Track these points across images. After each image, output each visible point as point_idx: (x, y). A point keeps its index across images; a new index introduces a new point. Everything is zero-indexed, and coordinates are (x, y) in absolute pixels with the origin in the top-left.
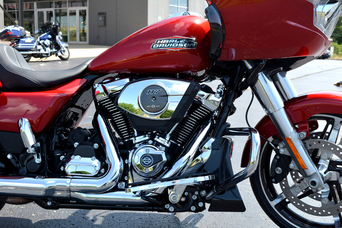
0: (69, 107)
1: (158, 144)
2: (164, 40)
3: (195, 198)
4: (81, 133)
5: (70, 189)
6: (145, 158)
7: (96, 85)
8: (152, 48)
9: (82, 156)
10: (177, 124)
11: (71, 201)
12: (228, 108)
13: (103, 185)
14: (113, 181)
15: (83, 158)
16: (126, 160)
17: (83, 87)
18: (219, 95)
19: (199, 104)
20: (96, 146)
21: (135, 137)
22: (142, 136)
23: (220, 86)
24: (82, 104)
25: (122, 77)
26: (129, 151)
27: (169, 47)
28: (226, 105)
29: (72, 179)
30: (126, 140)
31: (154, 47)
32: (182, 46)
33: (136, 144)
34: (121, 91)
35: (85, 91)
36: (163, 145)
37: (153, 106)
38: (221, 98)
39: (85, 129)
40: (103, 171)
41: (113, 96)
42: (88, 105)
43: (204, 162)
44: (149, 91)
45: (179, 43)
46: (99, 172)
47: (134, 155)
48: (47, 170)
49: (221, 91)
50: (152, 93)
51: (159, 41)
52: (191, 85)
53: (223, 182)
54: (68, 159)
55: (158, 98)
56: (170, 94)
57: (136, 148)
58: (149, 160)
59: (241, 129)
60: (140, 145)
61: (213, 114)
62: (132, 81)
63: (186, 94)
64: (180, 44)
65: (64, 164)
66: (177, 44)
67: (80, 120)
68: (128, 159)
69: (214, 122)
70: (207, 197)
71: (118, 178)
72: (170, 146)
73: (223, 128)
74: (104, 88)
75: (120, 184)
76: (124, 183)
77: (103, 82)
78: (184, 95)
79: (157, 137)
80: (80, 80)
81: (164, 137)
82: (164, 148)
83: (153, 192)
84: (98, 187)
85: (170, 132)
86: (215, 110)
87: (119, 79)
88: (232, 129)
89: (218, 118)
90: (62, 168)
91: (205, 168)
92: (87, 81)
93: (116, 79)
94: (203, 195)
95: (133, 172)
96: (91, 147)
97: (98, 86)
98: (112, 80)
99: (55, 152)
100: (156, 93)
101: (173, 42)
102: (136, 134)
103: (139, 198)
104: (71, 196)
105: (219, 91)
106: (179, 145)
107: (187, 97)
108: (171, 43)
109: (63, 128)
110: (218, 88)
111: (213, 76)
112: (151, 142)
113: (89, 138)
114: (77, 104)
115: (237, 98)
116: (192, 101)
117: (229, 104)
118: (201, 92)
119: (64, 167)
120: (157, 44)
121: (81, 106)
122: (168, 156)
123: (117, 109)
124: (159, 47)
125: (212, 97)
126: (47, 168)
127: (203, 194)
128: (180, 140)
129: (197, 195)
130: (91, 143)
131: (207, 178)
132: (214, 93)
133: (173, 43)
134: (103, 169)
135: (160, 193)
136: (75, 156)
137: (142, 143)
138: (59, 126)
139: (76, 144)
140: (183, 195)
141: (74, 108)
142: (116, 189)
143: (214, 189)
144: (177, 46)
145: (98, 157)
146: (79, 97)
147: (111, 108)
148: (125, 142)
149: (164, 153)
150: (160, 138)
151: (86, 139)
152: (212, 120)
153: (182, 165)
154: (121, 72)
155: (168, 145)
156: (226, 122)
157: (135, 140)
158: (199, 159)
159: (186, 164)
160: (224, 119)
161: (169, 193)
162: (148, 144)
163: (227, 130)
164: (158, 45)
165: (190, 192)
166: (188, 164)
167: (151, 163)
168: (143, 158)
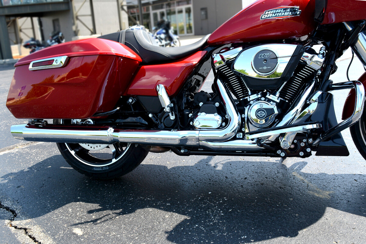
0: (193, 75)
1: (269, 100)
2: (271, 10)
3: (303, 145)
4: (204, 95)
5: (199, 139)
6: (259, 112)
7: (215, 55)
8: (261, 19)
9: (207, 112)
10: (285, 83)
11: (199, 149)
12: (331, 67)
13: (224, 136)
14: (233, 132)
15: (208, 115)
16: (243, 115)
17: (204, 57)
18: (322, 55)
19: (304, 64)
20: (217, 104)
21: (249, 96)
22: (255, 95)
23: (322, 48)
24: (203, 73)
25: (235, 46)
26: (245, 108)
27: (276, 16)
28: (329, 65)
29: (200, 131)
30: (241, 99)
31: (263, 17)
32: (288, 14)
33: (251, 101)
34: (236, 58)
35: (206, 61)
36: (274, 101)
37: (265, 68)
38: (323, 59)
39: (206, 93)
40: (224, 124)
41: (229, 63)
42: (208, 73)
43: (311, 114)
44: (261, 55)
45: (284, 12)
46: (221, 125)
47: (249, 111)
48: (180, 125)
49: (324, 52)
50: (263, 57)
51: (267, 12)
52: (298, 47)
53: (327, 131)
54: (196, 116)
55: (269, 60)
56: (280, 56)
57: (251, 105)
58: (263, 113)
59: (342, 84)
60: (254, 102)
61: (317, 73)
62: (244, 49)
63: (294, 55)
64: (286, 13)
65: (192, 120)
66: (283, 13)
67: (201, 86)
68: (244, 114)
69: (318, 80)
70: (314, 144)
71: (237, 129)
72: (280, 102)
73: (327, 84)
74: (222, 57)
75: (238, 134)
76: (242, 134)
77: (221, 52)
78: (292, 56)
79: (268, 94)
80: (201, 52)
81: (275, 94)
82: (275, 103)
83: (267, 139)
84: (220, 136)
85: (280, 90)
86: (318, 69)
87: (233, 48)
88: (335, 84)
89: (321, 77)
90: (191, 123)
91: (312, 118)
92: (207, 52)
93: (231, 48)
94: (310, 143)
95: (249, 124)
96: (213, 105)
97: (216, 56)
98: (228, 49)
99: (184, 111)
100: (267, 56)
101: (279, 12)
102: (250, 93)
103: (256, 145)
104: (200, 144)
105: (322, 52)
106: (287, 101)
107: (295, 57)
108: (278, 12)
109: (189, 93)
110: (320, 50)
111: (315, 40)
112: (263, 99)
113: (210, 99)
114: (199, 72)
115: (338, 58)
116: (299, 62)
117: (332, 63)
118: (305, 54)
119: (193, 122)
120: (265, 15)
121: (202, 74)
122: (279, 110)
123: (233, 73)
124: (268, 17)
125: (316, 58)
126: (180, 123)
127: (310, 141)
128: (288, 97)
129: (304, 143)
130: (212, 103)
131: (315, 126)
132: (317, 54)
133: (279, 13)
134: (224, 123)
135: (273, 141)
136: (201, 113)
137: (255, 100)
138: (187, 91)
139: (201, 104)
140: (293, 143)
141: (197, 75)
142: (235, 138)
143: (320, 136)
144: (283, 15)
145: (219, 114)
146: (201, 66)
147: (228, 72)
148: (240, 101)
149: (276, 107)
150: (271, 95)
151: (208, 100)
152: (316, 79)
153: (291, 117)
154: (235, 42)
155: (278, 101)
156: (329, 79)
157: (250, 98)
158: (306, 111)
159: (295, 116)
160: (327, 76)
161: (280, 142)
162: (261, 100)
163: (330, 86)
164: (266, 16)
165: (298, 140)
166: (296, 116)
167: (264, 116)
168: (258, 112)
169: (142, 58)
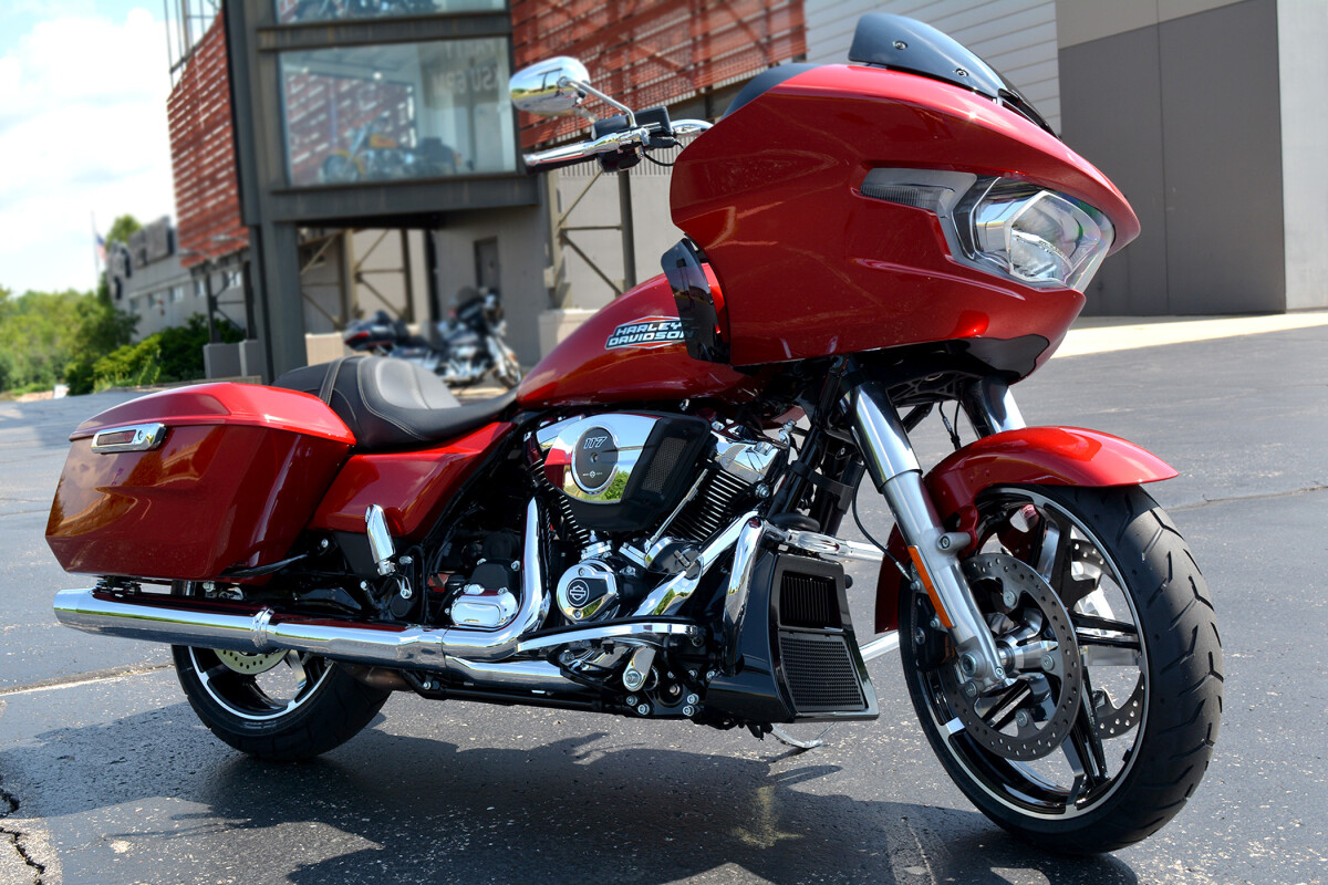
2: (629, 326)
6: (574, 588)
8: (608, 346)
9: (483, 585)
11: (466, 684)
17: (506, 440)
20: (516, 565)
22: (601, 545)
27: (637, 341)
31: (610, 344)
32: (664, 337)
37: (594, 474)
44: (589, 441)
45: (655, 332)
51: (619, 331)
54: (460, 591)
55: (601, 456)
56: (621, 447)
58: (582, 591)
64: (658, 334)
65: (451, 601)
66: (652, 335)
78: (644, 447)
79: (626, 544)
90: (447, 611)
92: (514, 425)
100: (599, 445)
101: (644, 330)
108: (641, 332)
112: (607, 555)
119: (451, 609)
120: (615, 336)
124: (620, 343)
130: (509, 560)
133: (644, 333)
136: (472, 584)
139: (481, 562)
144: (651, 338)
145: (512, 589)
149: (612, 576)
150: (631, 548)
154: (570, 402)
164: (617, 339)
167: (584, 598)
168: (571, 588)
169: (355, 435)
